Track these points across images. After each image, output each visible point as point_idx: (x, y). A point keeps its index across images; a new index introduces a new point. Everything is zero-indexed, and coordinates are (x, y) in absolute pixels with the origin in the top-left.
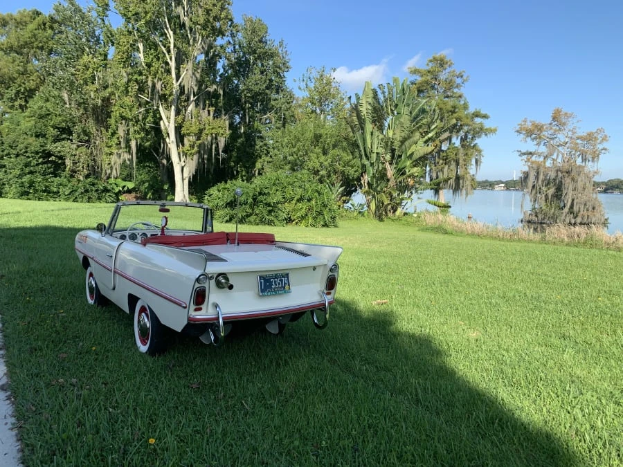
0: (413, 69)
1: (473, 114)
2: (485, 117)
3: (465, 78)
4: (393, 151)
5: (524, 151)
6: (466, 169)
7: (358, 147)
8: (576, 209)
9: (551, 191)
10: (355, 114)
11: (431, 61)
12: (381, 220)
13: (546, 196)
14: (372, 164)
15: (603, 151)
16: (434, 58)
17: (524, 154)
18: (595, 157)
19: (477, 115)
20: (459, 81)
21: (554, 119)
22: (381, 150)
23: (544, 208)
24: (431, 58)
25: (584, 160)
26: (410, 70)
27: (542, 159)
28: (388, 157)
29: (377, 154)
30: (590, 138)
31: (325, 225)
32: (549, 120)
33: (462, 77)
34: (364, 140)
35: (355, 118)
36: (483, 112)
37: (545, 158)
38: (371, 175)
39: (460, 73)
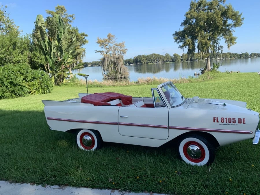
0: (48, 11)
1: (82, 34)
2: (86, 36)
3: (73, 18)
4: (61, 51)
5: (98, 51)
6: (80, 59)
7: (43, 49)
8: (122, 72)
9: (113, 66)
10: (39, 32)
11: (58, 8)
12: (58, 85)
13: (111, 68)
14: (51, 58)
15: (126, 50)
16: (59, 7)
17: (99, 52)
18: (124, 53)
19: (83, 35)
20: (71, 19)
21: (109, 38)
22: (55, 51)
23: (111, 73)
24: (57, 7)
25: (121, 53)
26: (47, 11)
27: (106, 54)
28: (59, 54)
29: (53, 52)
30: (121, 45)
31: (49, 92)
32: (107, 38)
33: (72, 17)
34: (45, 46)
35: (39, 34)
36: (86, 34)
37: (107, 54)
38: (51, 63)
39: (72, 15)
